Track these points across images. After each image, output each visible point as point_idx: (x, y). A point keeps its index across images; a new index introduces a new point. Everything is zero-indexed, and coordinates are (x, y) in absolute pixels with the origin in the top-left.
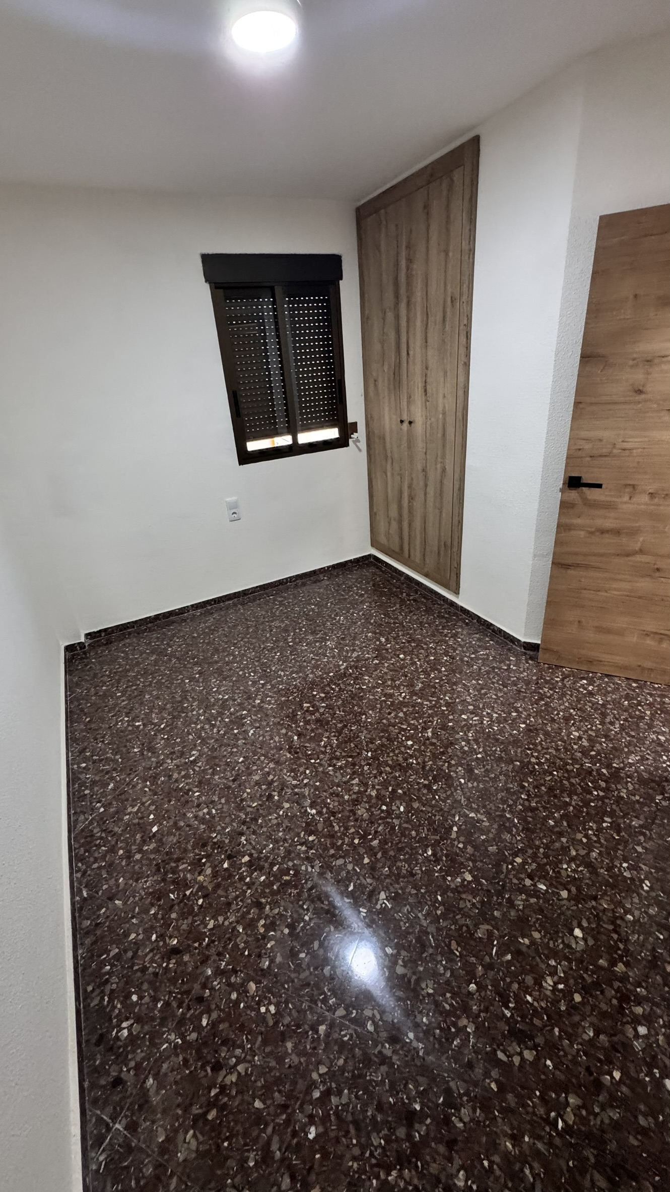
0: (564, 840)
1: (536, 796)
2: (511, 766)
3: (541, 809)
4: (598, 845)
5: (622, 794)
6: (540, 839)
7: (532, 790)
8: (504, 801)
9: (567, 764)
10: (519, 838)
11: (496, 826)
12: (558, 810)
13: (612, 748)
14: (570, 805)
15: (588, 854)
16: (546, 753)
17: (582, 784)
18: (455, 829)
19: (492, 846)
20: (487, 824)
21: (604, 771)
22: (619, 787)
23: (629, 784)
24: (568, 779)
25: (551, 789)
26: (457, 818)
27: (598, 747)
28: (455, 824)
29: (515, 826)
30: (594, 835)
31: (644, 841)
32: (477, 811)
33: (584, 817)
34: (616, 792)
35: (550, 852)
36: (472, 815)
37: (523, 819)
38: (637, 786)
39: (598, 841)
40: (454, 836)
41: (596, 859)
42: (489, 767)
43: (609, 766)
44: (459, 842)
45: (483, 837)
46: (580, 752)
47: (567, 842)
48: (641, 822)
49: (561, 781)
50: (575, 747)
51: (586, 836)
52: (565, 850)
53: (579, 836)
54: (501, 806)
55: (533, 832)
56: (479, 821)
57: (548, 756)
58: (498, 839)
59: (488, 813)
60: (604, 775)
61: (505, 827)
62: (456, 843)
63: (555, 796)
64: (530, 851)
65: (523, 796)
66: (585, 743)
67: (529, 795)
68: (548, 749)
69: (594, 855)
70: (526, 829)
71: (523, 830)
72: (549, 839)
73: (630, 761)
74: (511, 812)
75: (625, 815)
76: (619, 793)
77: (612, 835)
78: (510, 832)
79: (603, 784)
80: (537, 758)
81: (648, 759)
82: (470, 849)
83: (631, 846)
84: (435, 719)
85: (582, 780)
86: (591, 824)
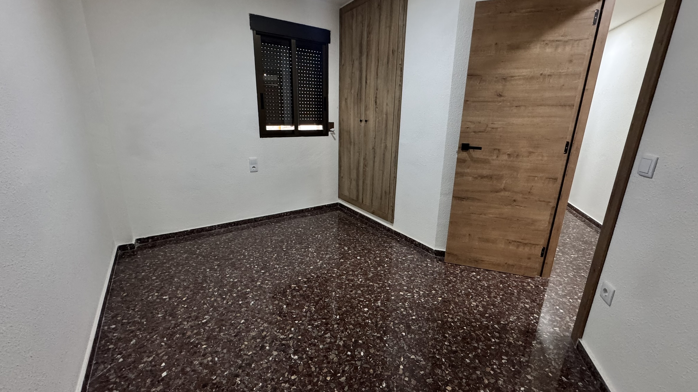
0: (478, 373)
1: (455, 343)
2: (436, 324)
3: (459, 351)
4: (502, 375)
5: (510, 341)
6: (462, 372)
7: (452, 339)
8: (435, 347)
9: (472, 322)
10: (447, 372)
11: (430, 364)
12: (471, 353)
13: (498, 312)
14: (478, 348)
15: (496, 382)
16: (457, 315)
17: (484, 334)
18: (401, 367)
19: (429, 378)
20: (424, 363)
21: (496, 326)
22: (508, 336)
23: (514, 334)
24: (474, 332)
25: (464, 339)
26: (402, 359)
27: (489, 311)
28: (401, 363)
29: (443, 364)
30: (498, 368)
31: (532, 372)
32: (415, 354)
33: (488, 356)
34: (507, 340)
35: (470, 382)
36: (413, 357)
37: (448, 359)
38: (519, 335)
39: (501, 373)
40: (401, 372)
41: (501, 385)
42: (421, 325)
43: (499, 323)
44: (405, 377)
45: (422, 372)
46: (478, 314)
47: (481, 374)
48: (527, 359)
49: (470, 333)
50: (475, 311)
51: (493, 369)
52: (480, 380)
53: (488, 369)
54: (431, 350)
55: (456, 367)
56: (418, 361)
57: (459, 317)
58: (432, 374)
59: (423, 355)
60: (497, 328)
61: (437, 365)
62: (403, 377)
63: (468, 343)
64: (456, 382)
65: (446, 343)
66: (481, 309)
67: (450, 343)
68: (458, 312)
69: (500, 382)
70: (452, 366)
71: (449, 366)
72: (468, 372)
73: (511, 320)
74: (439, 354)
75: (515, 355)
76: (508, 340)
77: (509, 368)
78: (440, 368)
79: (497, 334)
80: (452, 318)
81: (522, 318)
82: (413, 382)
83: (523, 375)
84: (383, 294)
85: (483, 332)
86: (494, 361)
